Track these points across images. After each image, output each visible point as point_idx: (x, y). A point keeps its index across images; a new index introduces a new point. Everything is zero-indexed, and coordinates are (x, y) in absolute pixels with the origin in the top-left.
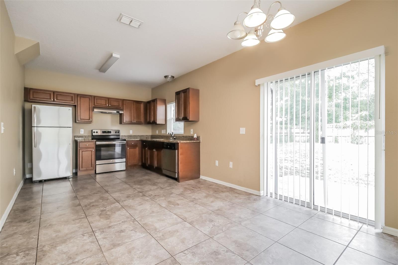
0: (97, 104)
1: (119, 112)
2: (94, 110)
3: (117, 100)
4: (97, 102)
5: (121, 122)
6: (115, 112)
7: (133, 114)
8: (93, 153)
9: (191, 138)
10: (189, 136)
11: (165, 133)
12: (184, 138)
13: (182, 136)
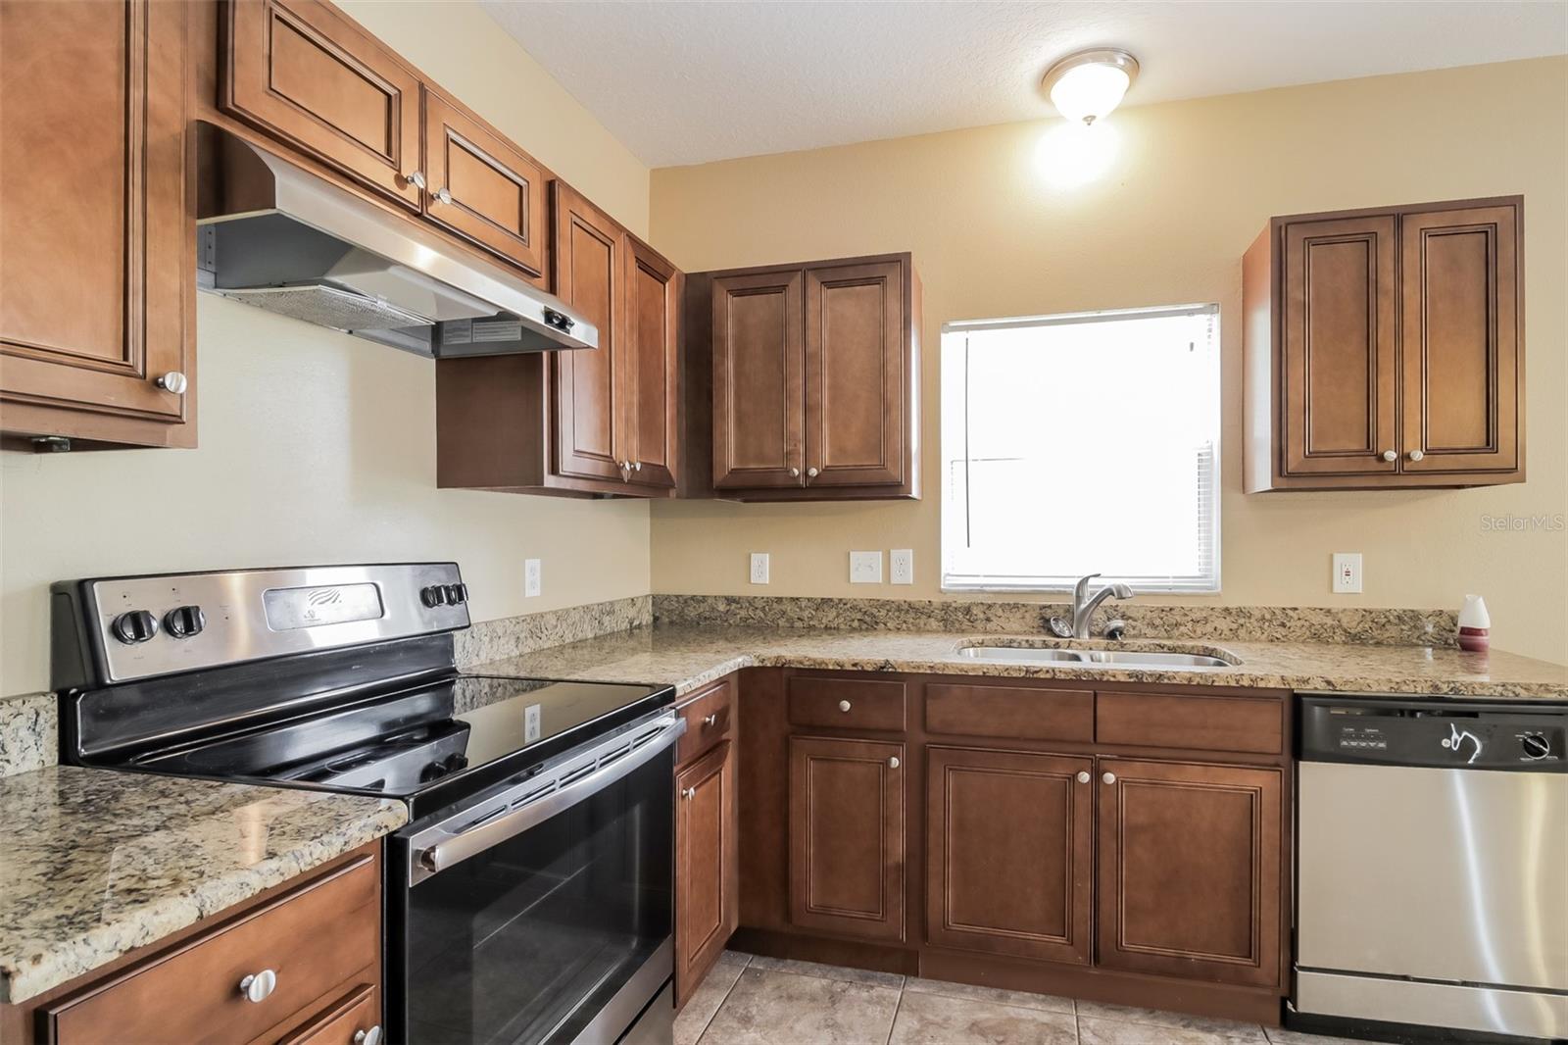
0: (270, 91)
4: (267, 61)
9: (1351, 624)
10: (1321, 609)
11: (911, 582)
12: (1248, 625)
13: (1211, 612)
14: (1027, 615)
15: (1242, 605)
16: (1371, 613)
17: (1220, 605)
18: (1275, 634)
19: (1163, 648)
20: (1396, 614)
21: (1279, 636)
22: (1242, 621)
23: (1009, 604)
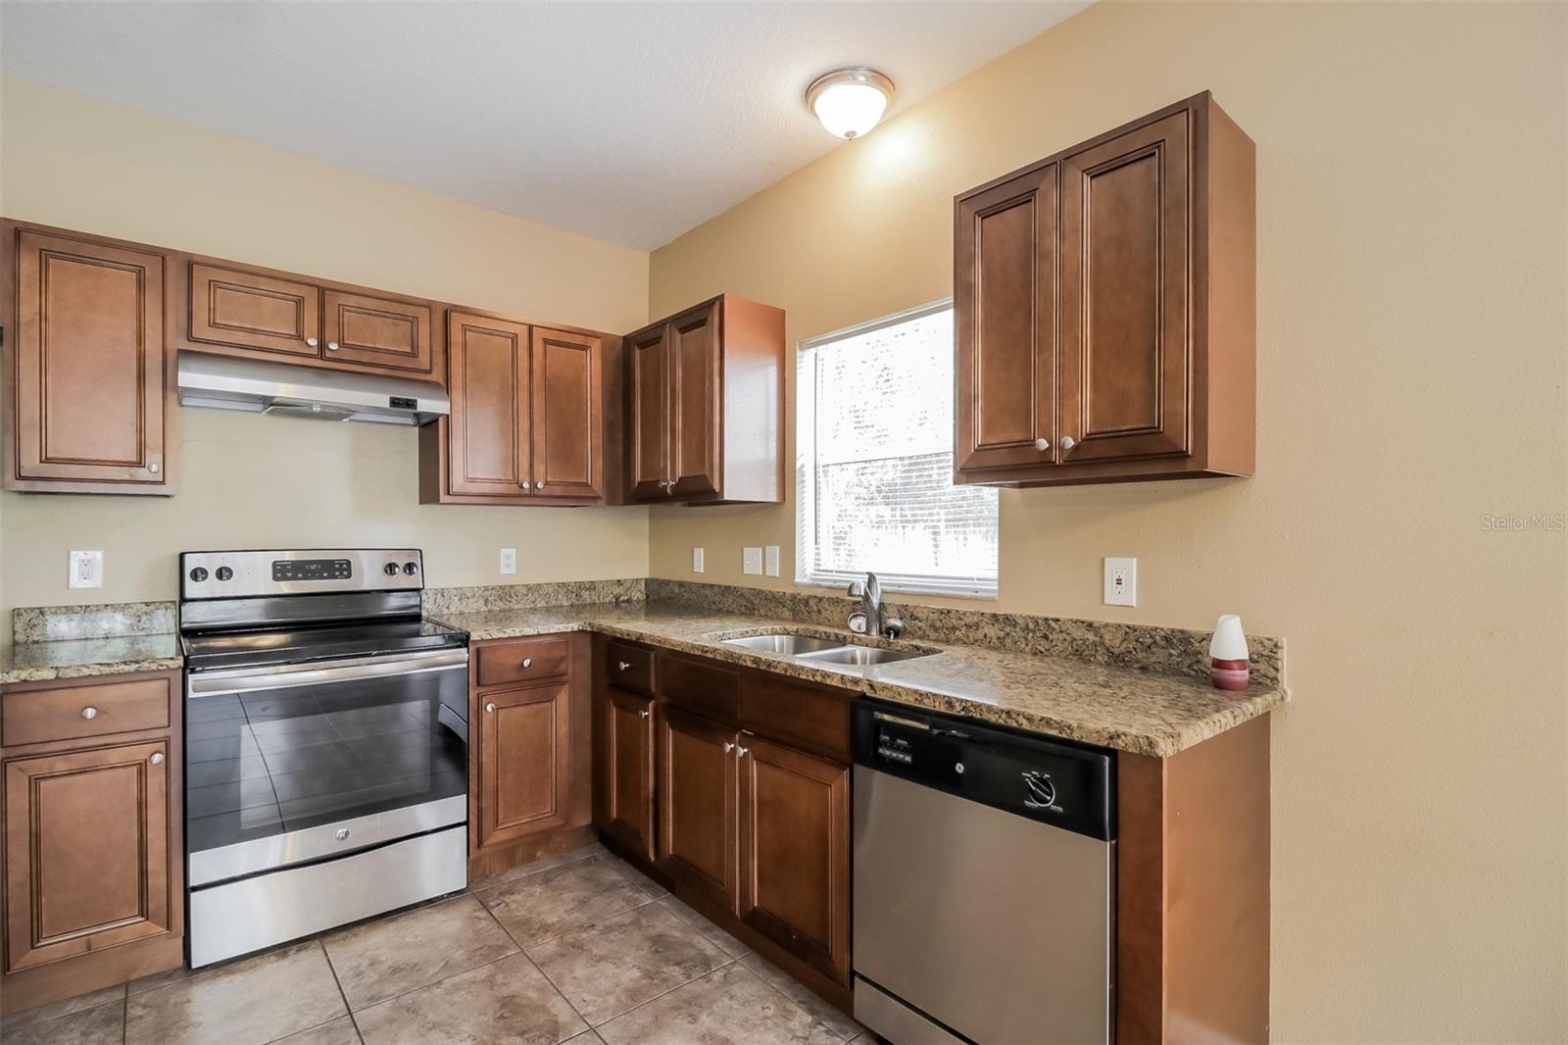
0: (213, 325)
1: (410, 404)
2: (180, 374)
3: (399, 307)
4: (212, 310)
5: (431, 488)
6: (382, 400)
7: (524, 424)
8: (155, 782)
9: (1112, 640)
10: (1083, 622)
11: (778, 575)
12: (1014, 634)
13: (981, 618)
14: (844, 609)
15: (1008, 612)
16: (1135, 631)
17: (989, 610)
18: (1038, 647)
19: (918, 649)
20: (1163, 634)
21: (1043, 650)
22: (1008, 629)
23: (832, 599)
